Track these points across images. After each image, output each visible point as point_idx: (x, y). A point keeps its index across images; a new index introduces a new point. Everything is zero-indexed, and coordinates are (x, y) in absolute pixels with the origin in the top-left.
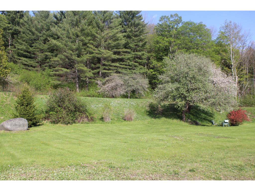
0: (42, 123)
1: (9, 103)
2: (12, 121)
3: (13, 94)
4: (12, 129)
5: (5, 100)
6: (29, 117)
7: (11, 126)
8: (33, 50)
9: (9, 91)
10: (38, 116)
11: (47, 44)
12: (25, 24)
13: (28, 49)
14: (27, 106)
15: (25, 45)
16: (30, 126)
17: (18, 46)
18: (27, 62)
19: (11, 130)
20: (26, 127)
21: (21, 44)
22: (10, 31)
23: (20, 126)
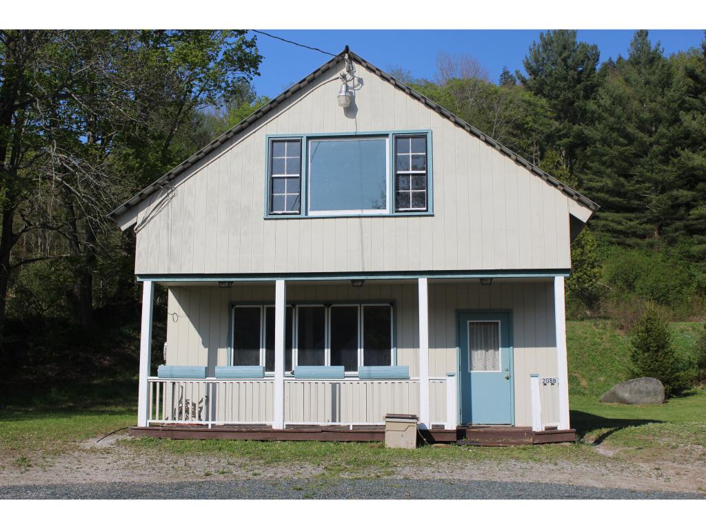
0: (692, 390)
1: (608, 345)
2: (633, 385)
3: (612, 323)
4: (634, 400)
5: (599, 340)
6: (663, 375)
7: (631, 393)
8: (634, 188)
9: (605, 318)
10: (683, 374)
11: (674, 164)
12: (606, 115)
13: (619, 187)
14: (657, 351)
15: (609, 176)
16: (668, 396)
17: (591, 180)
18: (620, 223)
19: (631, 402)
20: (661, 397)
21: (599, 173)
22: (565, 140)
23: (648, 393)
